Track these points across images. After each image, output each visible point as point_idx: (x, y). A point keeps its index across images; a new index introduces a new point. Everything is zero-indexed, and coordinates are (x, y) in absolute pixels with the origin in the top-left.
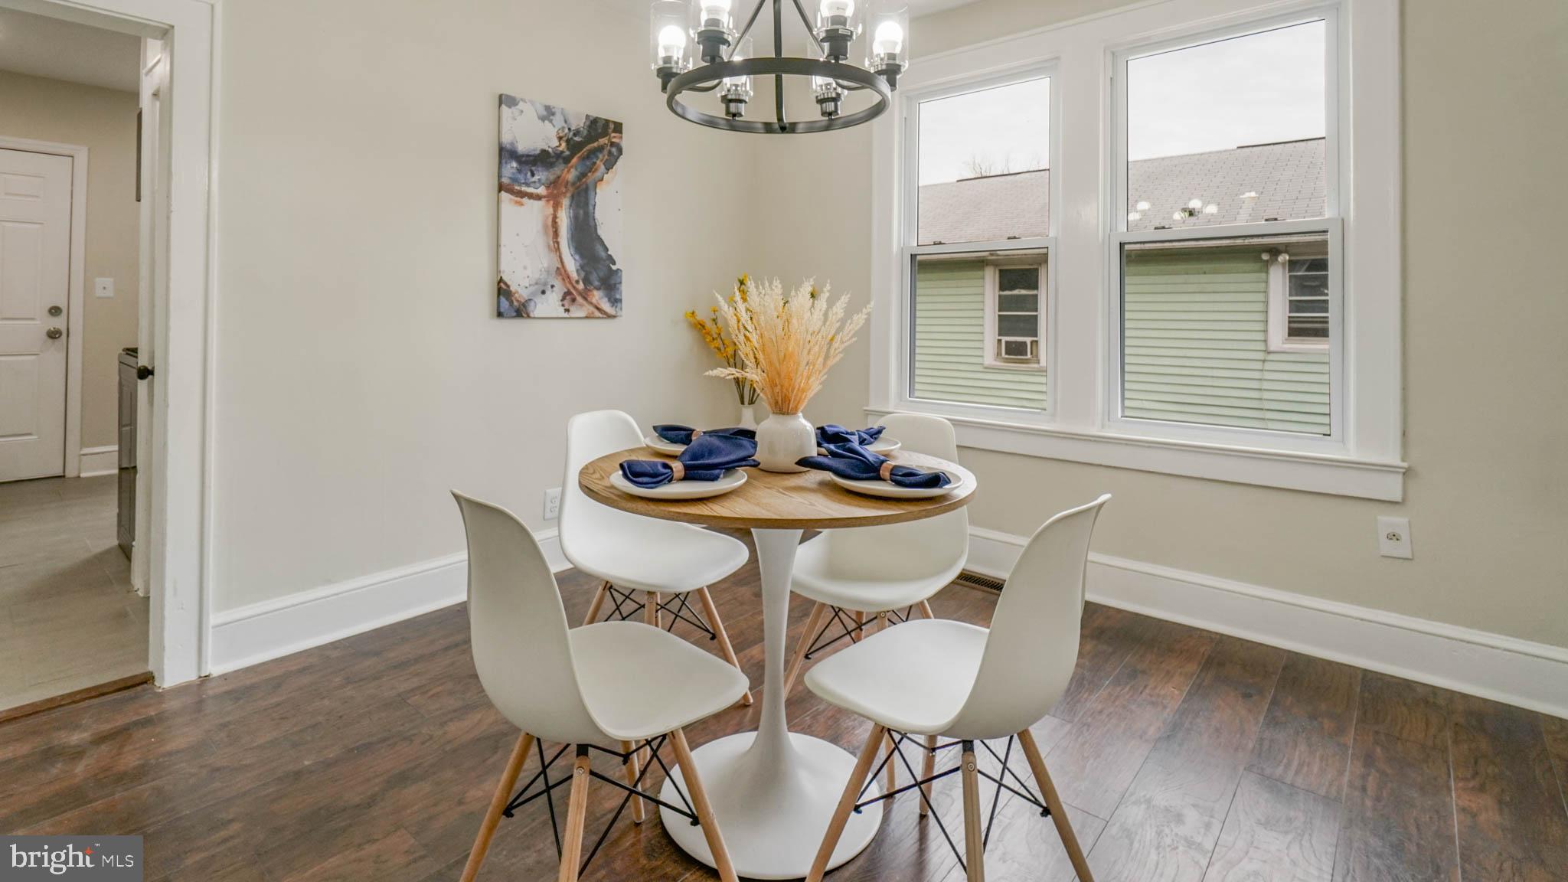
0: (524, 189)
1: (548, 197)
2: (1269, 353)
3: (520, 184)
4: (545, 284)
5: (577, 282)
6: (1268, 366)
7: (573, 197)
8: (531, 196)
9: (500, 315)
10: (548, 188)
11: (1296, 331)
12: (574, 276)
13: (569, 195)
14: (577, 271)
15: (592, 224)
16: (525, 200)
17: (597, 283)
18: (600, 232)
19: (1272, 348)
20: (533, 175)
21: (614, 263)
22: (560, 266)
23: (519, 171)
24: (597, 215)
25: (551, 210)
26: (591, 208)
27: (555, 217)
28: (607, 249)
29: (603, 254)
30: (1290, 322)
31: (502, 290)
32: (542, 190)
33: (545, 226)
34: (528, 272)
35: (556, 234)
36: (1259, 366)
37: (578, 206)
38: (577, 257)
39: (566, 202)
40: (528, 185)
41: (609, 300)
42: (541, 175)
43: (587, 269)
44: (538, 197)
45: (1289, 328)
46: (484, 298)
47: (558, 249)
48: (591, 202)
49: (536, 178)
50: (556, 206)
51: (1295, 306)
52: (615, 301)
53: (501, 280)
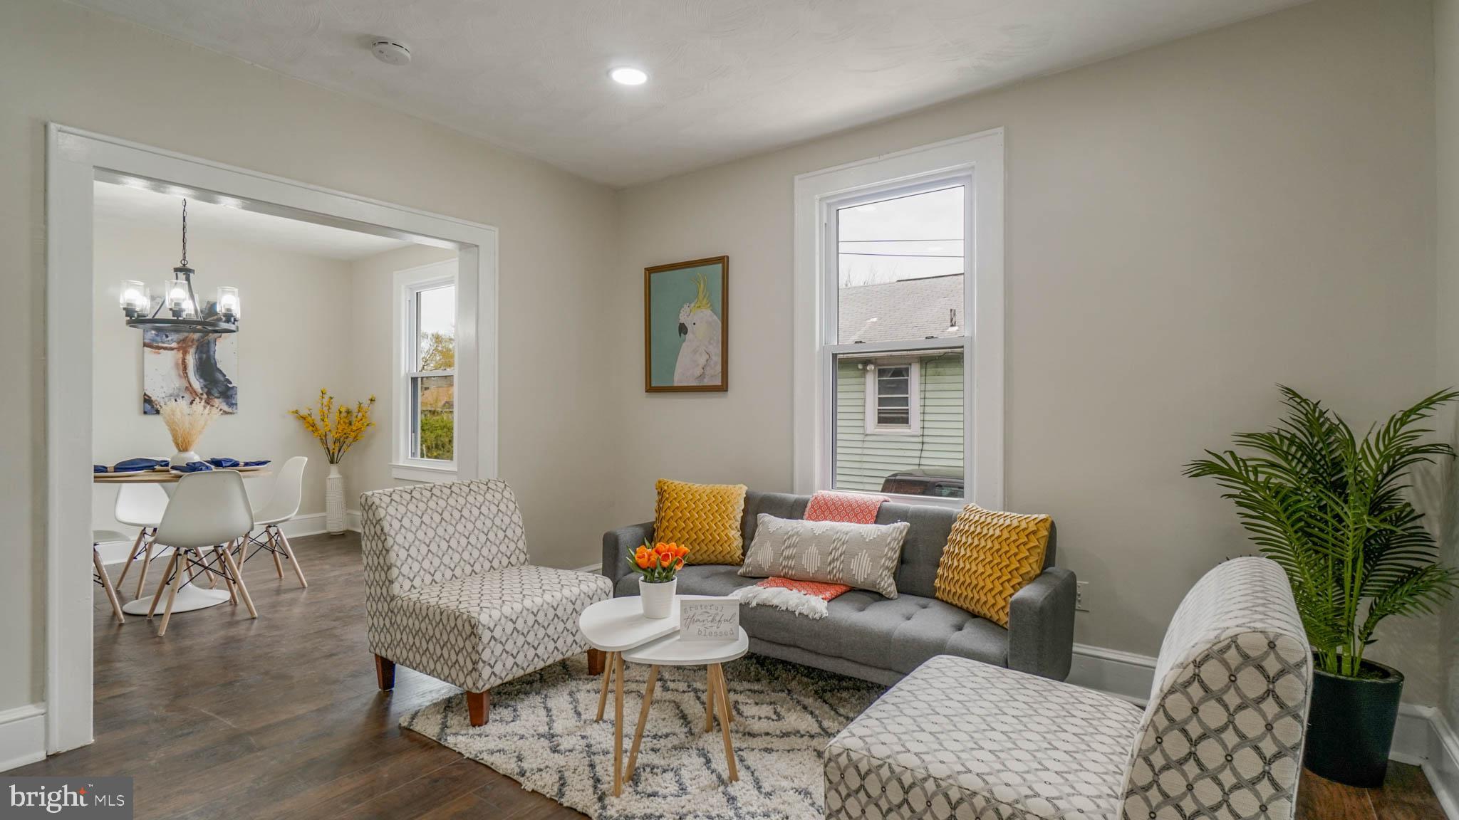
0: (160, 345)
1: (178, 349)
2: (867, 435)
3: (157, 342)
4: (178, 396)
5: (202, 394)
6: (867, 445)
7: (197, 347)
8: (165, 348)
9: (145, 413)
10: (178, 343)
11: (882, 420)
12: (200, 391)
13: (195, 346)
14: (202, 388)
15: (213, 362)
16: (162, 351)
17: (217, 395)
18: (218, 366)
19: (868, 432)
20: (167, 337)
21: (231, 383)
22: (188, 385)
23: (157, 335)
24: (216, 357)
25: (181, 356)
26: (212, 353)
27: (184, 361)
28: (224, 376)
29: (222, 378)
30: (879, 413)
31: (147, 400)
32: (174, 345)
33: (177, 364)
34: (165, 389)
35: (185, 368)
36: (860, 444)
37: (201, 352)
38: (201, 381)
39: (192, 350)
40: (163, 343)
41: (227, 404)
42: (173, 336)
43: (209, 387)
44: (172, 349)
45: (879, 417)
46: (135, 404)
47: (186, 376)
48: (212, 349)
49: (170, 338)
50: (185, 352)
51: (881, 402)
52: (231, 405)
53: (145, 394)
